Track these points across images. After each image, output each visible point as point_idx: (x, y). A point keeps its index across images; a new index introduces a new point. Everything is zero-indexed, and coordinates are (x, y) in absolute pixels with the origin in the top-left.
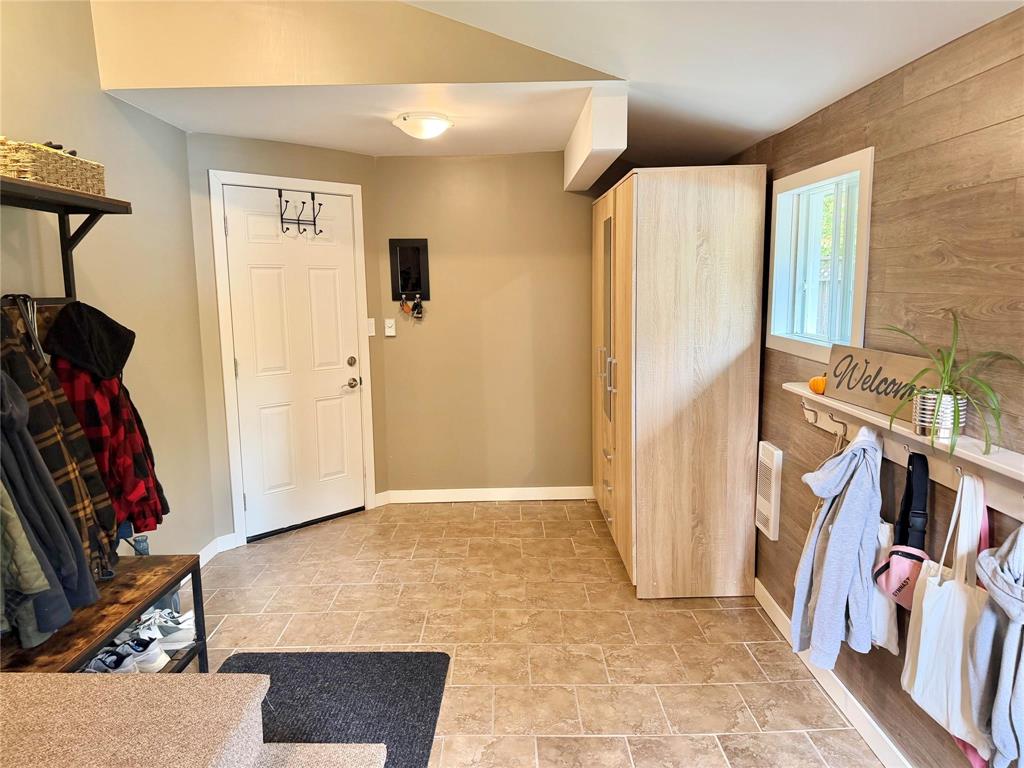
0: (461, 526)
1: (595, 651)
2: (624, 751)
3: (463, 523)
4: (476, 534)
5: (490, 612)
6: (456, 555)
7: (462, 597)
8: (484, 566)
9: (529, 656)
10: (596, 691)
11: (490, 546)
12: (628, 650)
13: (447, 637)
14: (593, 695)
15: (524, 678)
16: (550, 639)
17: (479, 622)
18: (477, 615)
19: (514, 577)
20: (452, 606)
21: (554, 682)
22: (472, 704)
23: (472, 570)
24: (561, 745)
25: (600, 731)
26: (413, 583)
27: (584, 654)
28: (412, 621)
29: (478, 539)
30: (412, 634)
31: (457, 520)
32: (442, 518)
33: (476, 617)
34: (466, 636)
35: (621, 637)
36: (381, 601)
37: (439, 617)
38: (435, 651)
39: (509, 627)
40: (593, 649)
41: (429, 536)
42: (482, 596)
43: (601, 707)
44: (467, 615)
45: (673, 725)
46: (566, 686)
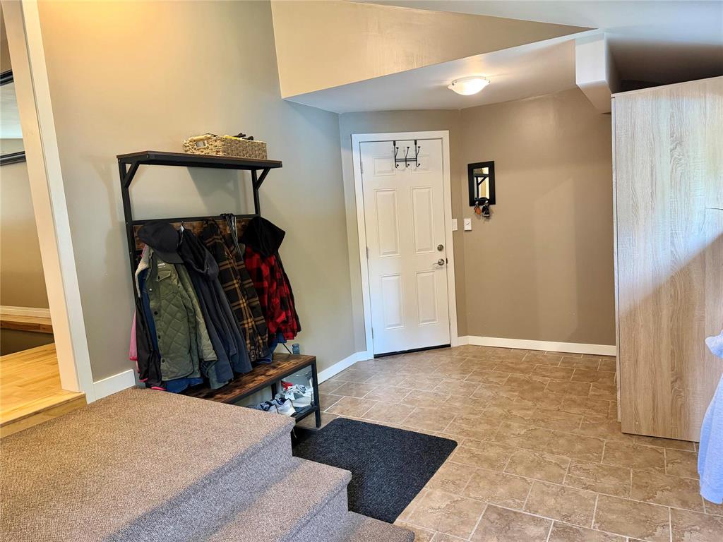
0: (511, 365)
1: (565, 462)
2: (547, 529)
3: (512, 363)
4: (518, 372)
5: (499, 422)
6: (496, 383)
7: (485, 410)
8: (511, 393)
9: (512, 455)
10: (548, 487)
11: (523, 380)
12: (591, 466)
13: (463, 432)
14: (545, 489)
15: (500, 467)
16: (533, 447)
17: (489, 427)
18: (489, 422)
19: (530, 403)
20: (476, 414)
21: (521, 474)
22: (456, 475)
23: (501, 394)
24: (502, 514)
25: (536, 512)
26: (458, 395)
27: (554, 462)
28: (444, 418)
29: (518, 375)
30: (441, 426)
31: (510, 361)
32: (499, 358)
33: (487, 423)
34: (475, 434)
35: (591, 456)
36: (431, 403)
37: (462, 419)
38: (450, 438)
39: (508, 434)
40: (563, 459)
41: (484, 368)
42: (499, 411)
43: (546, 498)
44: (482, 421)
45: (597, 522)
46: (528, 479)
